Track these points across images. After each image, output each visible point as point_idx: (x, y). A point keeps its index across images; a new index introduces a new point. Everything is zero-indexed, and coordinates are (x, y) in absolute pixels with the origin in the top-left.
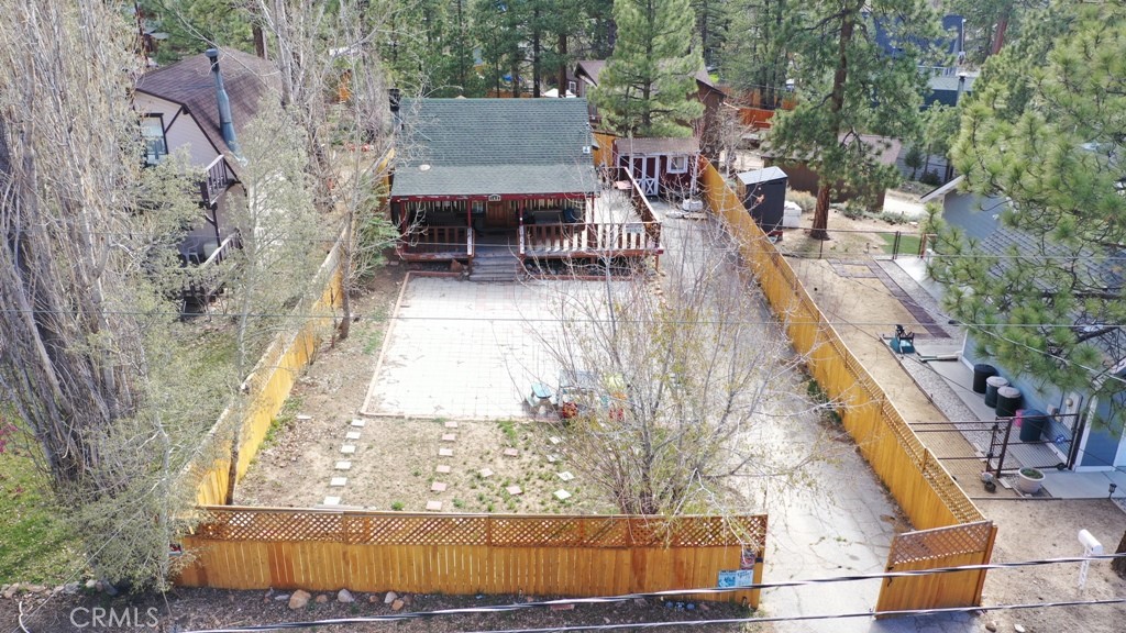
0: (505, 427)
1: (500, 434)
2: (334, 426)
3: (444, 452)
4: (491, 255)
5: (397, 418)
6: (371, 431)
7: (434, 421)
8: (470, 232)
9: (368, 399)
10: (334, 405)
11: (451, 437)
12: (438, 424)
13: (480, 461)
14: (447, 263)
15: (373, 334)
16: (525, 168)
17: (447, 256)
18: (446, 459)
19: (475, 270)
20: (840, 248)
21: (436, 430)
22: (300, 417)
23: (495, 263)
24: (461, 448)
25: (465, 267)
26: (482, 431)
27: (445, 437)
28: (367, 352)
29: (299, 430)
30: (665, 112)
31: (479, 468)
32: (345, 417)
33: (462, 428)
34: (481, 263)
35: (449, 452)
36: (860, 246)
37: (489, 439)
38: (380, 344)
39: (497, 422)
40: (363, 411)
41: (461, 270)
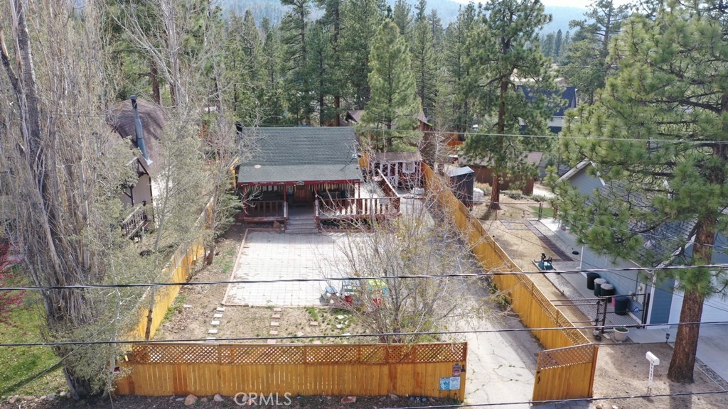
0: (310, 310)
1: (307, 314)
2: (206, 310)
3: (273, 323)
4: (298, 218)
5: (244, 306)
6: (228, 313)
7: (267, 308)
8: (285, 204)
9: (226, 297)
10: (205, 300)
11: (278, 316)
12: (269, 310)
13: (295, 328)
14: (271, 223)
15: (227, 262)
16: (318, 166)
17: (271, 219)
18: (276, 328)
19: (288, 227)
20: (507, 214)
21: (269, 312)
22: (185, 306)
23: (300, 222)
24: (284, 322)
25: (282, 226)
26: (296, 313)
27: (274, 316)
28: (224, 272)
29: (185, 313)
30: (400, 138)
31: (295, 332)
32: (212, 306)
33: (284, 311)
34: (292, 222)
35: (277, 324)
36: (519, 213)
37: (301, 317)
38: (233, 267)
39: (305, 308)
40: (223, 303)
41: (280, 227)
